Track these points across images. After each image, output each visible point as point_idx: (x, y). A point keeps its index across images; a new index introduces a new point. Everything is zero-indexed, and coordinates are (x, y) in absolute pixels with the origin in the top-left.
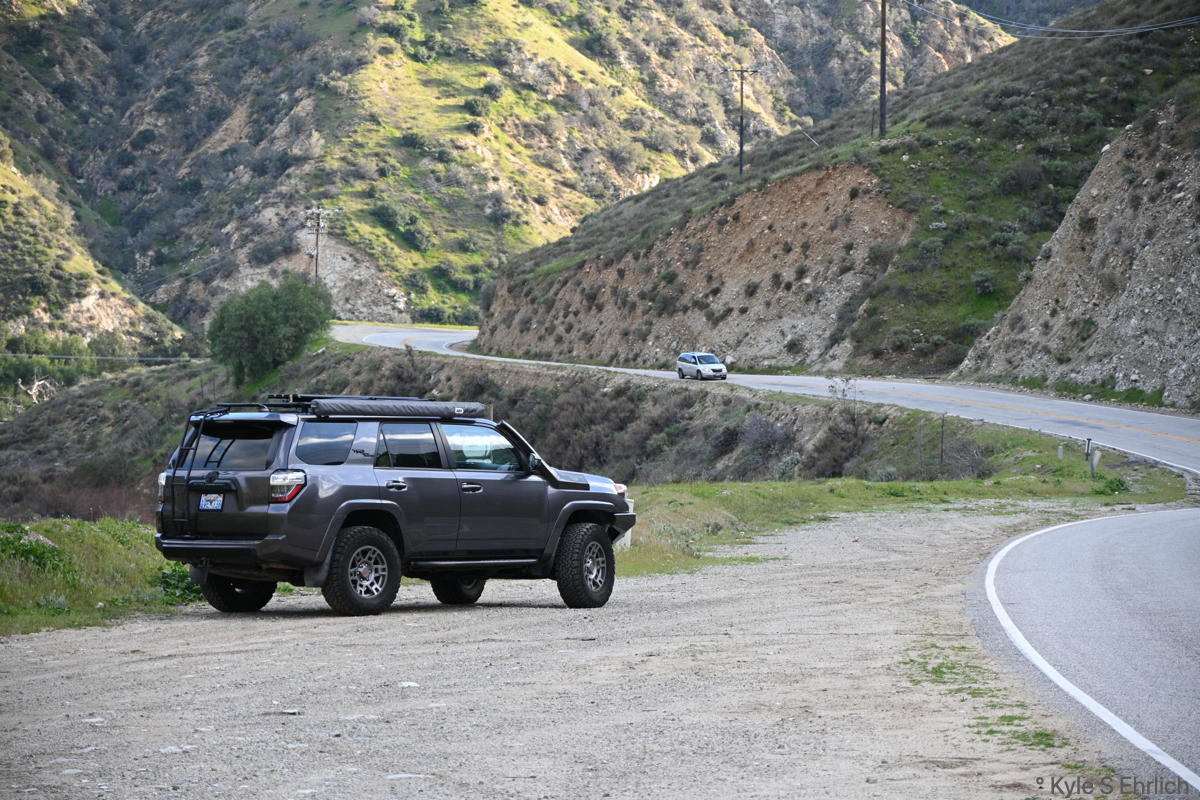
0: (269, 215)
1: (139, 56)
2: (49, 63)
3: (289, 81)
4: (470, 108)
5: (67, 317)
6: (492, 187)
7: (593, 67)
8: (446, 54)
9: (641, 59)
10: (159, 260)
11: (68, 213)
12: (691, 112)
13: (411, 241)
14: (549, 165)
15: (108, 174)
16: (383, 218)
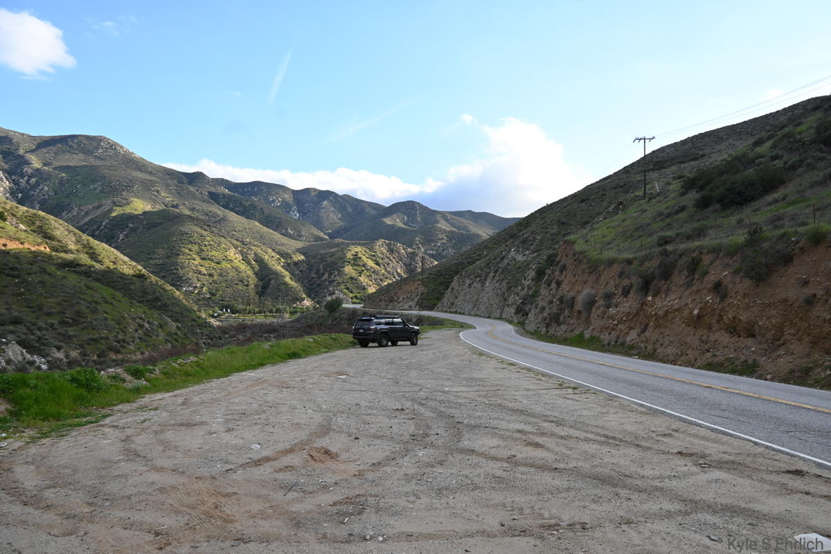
0: (331, 289)
2: (299, 267)
3: (334, 269)
5: (302, 304)
6: (363, 284)
7: (377, 267)
8: (356, 265)
10: (315, 295)
11: (302, 288)
12: (392, 274)
13: (352, 292)
14: (372, 281)
15: (308, 283)
16: (348, 289)
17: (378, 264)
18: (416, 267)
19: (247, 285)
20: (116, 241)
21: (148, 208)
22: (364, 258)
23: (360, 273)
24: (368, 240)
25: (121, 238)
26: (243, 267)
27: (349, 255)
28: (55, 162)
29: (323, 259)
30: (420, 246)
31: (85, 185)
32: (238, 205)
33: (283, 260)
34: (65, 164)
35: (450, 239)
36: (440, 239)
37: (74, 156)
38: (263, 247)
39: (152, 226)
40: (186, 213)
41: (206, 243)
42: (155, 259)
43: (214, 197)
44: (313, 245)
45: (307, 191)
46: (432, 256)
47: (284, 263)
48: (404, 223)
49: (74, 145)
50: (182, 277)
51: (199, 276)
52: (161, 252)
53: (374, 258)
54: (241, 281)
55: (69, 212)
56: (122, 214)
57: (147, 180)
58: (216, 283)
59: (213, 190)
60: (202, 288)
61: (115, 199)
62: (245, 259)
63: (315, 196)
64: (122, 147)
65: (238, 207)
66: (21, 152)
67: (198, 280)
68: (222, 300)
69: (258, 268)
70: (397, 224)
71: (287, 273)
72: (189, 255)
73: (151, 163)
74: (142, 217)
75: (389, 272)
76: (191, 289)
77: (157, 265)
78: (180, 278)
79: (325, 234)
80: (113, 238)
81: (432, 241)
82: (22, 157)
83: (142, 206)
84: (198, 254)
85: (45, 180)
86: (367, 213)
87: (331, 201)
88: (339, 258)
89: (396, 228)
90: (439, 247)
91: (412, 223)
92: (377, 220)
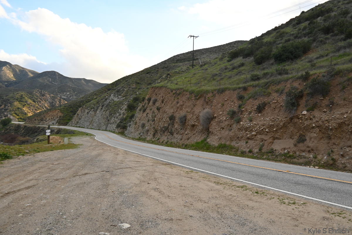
0: (5, 113)
3: (8, 103)
4: (23, 106)
6: (25, 112)
7: (34, 103)
8: (22, 101)
9: (38, 102)
12: (42, 107)
13: (18, 116)
14: (30, 110)
16: (16, 114)
17: (34, 101)
18: (56, 104)
22: (26, 98)
23: (24, 106)
27: (18, 96)
29: (1, 97)
35: (74, 91)
46: (64, 99)
48: (49, 82)
53: (32, 99)
70: (45, 82)
75: (40, 106)
81: (65, 91)
86: (28, 75)
87: (8, 67)
88: (11, 97)
89: (45, 84)
90: (68, 94)
91: (54, 82)
92: (34, 79)
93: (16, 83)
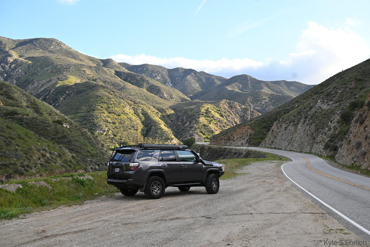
0: (191, 132)
1: (179, 117)
2: (170, 118)
3: (193, 119)
4: (210, 122)
5: (172, 142)
6: (212, 129)
7: (222, 118)
8: (208, 117)
9: (226, 117)
10: (180, 136)
11: (172, 132)
12: (231, 122)
13: (204, 134)
14: (217, 127)
15: (176, 128)
16: (201, 132)
17: (222, 116)
18: (248, 118)
19: (136, 130)
20: (58, 102)
21: (78, 81)
22: (213, 112)
24: (216, 101)
25: (61, 100)
26: (134, 118)
27: (203, 110)
28: (26, 55)
29: (186, 112)
30: (251, 104)
31: (42, 68)
32: (133, 79)
33: (160, 114)
34: (31, 56)
35: (271, 100)
36: (264, 99)
37: (37, 51)
38: (148, 106)
39: (80, 92)
40: (100, 84)
41: (112, 103)
42: (80, 113)
43: (118, 74)
44: (180, 104)
45: (177, 69)
46: (258, 111)
47: (161, 115)
48: (240, 90)
49: (37, 44)
50: (96, 124)
51: (107, 124)
52: (84, 108)
53: (220, 112)
54: (133, 127)
55: (32, 84)
56: (62, 85)
57: (78, 64)
58: (117, 128)
59: (118, 70)
60: (108, 131)
61: (59, 76)
62: (136, 113)
63: (182, 72)
64: (64, 45)
65: (133, 80)
66: (7, 49)
67: (106, 126)
68: (121, 139)
69: (144, 118)
70: (235, 90)
71: (162, 122)
72: (101, 110)
73: (82, 54)
74: (74, 87)
75: (229, 121)
76: (102, 132)
77: (82, 116)
78: (95, 125)
79: (189, 97)
80: (57, 100)
81: (259, 101)
82: (7, 52)
83: (74, 80)
84: (106, 109)
85: (20, 66)
86: (215, 83)
87: (192, 76)
88: (196, 112)
89: (235, 92)
90: (263, 104)
91: (245, 89)
92: (222, 88)
93: (202, 94)
